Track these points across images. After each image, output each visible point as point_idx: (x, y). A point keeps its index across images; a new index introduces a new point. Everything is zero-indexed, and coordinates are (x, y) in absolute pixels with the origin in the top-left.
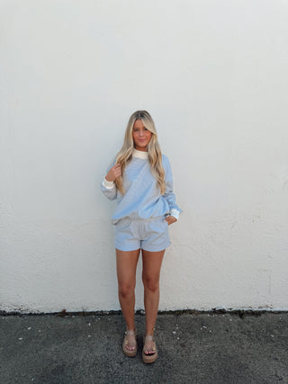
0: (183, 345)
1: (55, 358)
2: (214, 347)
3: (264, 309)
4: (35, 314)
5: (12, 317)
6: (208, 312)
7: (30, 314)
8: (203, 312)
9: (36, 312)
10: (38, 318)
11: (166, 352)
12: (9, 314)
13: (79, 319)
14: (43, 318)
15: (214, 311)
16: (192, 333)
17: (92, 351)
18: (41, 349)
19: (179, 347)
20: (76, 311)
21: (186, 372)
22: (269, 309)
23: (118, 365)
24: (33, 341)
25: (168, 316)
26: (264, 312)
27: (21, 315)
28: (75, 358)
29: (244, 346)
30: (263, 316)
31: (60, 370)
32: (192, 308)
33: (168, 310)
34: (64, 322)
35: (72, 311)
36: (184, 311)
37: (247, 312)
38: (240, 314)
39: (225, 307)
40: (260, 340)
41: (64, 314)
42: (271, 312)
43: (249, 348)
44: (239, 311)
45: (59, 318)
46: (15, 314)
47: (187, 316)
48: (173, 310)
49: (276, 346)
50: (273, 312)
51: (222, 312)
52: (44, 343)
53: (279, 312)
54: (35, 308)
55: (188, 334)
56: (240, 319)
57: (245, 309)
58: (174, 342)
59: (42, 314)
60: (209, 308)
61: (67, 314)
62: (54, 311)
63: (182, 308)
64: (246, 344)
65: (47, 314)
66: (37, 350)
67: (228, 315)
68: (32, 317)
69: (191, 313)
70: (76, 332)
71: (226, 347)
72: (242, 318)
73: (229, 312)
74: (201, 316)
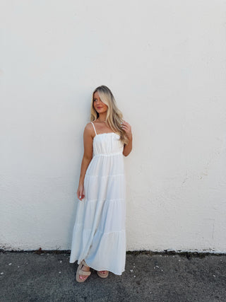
0: (139, 284)
1: (29, 292)
2: (165, 285)
3: (207, 251)
4: (16, 252)
6: (160, 253)
7: (12, 251)
8: (156, 253)
9: (17, 250)
10: (18, 255)
11: (124, 288)
13: (52, 257)
14: (22, 254)
15: (165, 252)
16: (147, 272)
17: (61, 286)
18: (18, 283)
19: (135, 284)
20: (51, 249)
22: (212, 252)
23: (83, 300)
24: (13, 275)
26: (208, 254)
27: (5, 252)
28: (46, 292)
29: (191, 285)
30: (206, 258)
32: (147, 249)
34: (40, 259)
35: (48, 249)
36: (141, 252)
37: (193, 253)
38: (187, 255)
39: (175, 249)
40: (203, 279)
41: (40, 252)
42: (213, 254)
43: (195, 286)
45: (36, 255)
47: (144, 255)
48: (131, 250)
49: (217, 285)
50: (215, 255)
51: (172, 253)
52: (21, 277)
53: (220, 255)
54: (16, 247)
55: (143, 273)
56: (186, 260)
57: (192, 251)
58: (131, 280)
59: (22, 252)
60: (161, 249)
61: (43, 252)
62: (32, 249)
63: (138, 249)
64: (192, 283)
65: (26, 251)
66: (15, 284)
67: (177, 256)
68: (14, 254)
69: (146, 254)
70: (49, 269)
71: (175, 285)
72: (189, 259)
73: (178, 254)
74: (155, 256)
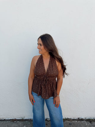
6: (76, 120)
8: (74, 120)
9: (2, 119)
10: (2, 122)
13: (20, 123)
14: (5, 122)
32: (69, 118)
34: (14, 124)
36: (66, 119)
38: (90, 121)
39: (83, 117)
44: (89, 119)
45: (12, 122)
51: (82, 120)
56: (90, 124)
57: (92, 118)
59: (5, 120)
60: (76, 118)
62: (10, 119)
65: (7, 120)
67: (85, 121)
69: (69, 120)
72: (91, 124)
73: (85, 120)
74: (73, 122)
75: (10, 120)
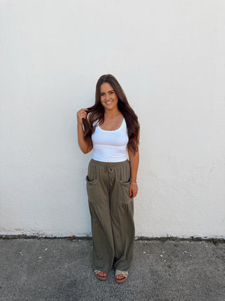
0: (169, 267)
1: (68, 274)
2: (195, 269)
4: (49, 238)
5: (31, 240)
6: (187, 240)
7: (46, 238)
8: (183, 239)
9: (51, 236)
10: (52, 240)
11: (156, 272)
12: (29, 238)
13: (84, 243)
14: (56, 241)
15: (192, 239)
16: (176, 257)
18: (56, 266)
19: (167, 268)
20: (82, 236)
21: (174, 289)
24: (50, 259)
25: (155, 242)
27: (39, 239)
28: (84, 275)
29: (220, 269)
31: (73, 284)
32: (174, 235)
33: (155, 237)
34: (73, 245)
35: (78, 236)
36: (168, 238)
37: (219, 240)
38: (214, 241)
39: (202, 235)
44: (213, 239)
45: (69, 241)
46: (33, 237)
47: (171, 242)
48: (159, 237)
51: (199, 239)
52: (58, 261)
54: (49, 233)
55: (173, 257)
56: (214, 246)
58: (163, 263)
59: (55, 238)
60: (188, 236)
63: (166, 236)
64: (221, 267)
65: (59, 238)
66: (54, 267)
67: (204, 242)
68: (48, 240)
69: (174, 240)
70: (83, 253)
71: (205, 269)
73: (205, 240)
74: (182, 242)
75: (65, 238)
